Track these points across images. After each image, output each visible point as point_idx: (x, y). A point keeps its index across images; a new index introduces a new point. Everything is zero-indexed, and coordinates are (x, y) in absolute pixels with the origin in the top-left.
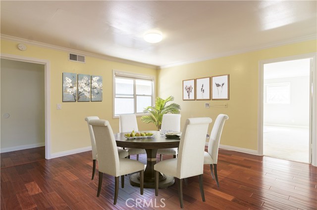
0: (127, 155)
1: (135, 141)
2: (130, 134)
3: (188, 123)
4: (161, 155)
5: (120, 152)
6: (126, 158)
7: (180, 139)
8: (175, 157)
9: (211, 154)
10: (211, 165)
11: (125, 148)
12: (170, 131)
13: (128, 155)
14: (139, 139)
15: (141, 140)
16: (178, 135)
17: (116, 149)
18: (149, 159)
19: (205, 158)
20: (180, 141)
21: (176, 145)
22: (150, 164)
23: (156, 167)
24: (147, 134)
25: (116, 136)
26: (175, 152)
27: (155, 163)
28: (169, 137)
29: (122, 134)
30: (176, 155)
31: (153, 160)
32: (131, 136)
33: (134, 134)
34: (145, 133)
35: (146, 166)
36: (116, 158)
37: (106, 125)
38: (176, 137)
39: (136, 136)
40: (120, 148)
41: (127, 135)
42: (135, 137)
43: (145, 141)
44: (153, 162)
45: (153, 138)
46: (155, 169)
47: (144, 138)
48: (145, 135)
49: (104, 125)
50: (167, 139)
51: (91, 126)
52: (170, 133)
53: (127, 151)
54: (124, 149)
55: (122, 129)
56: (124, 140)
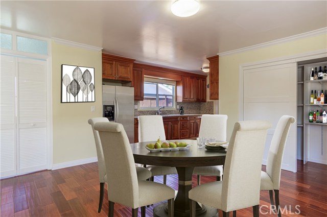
0: (149, 176)
1: (161, 155)
2: (154, 144)
3: (237, 128)
4: (198, 176)
5: (139, 172)
6: (148, 180)
7: (225, 152)
8: (218, 179)
9: (270, 174)
10: (271, 191)
11: (147, 166)
12: (211, 140)
13: (151, 176)
14: (166, 152)
15: (170, 153)
16: (223, 146)
17: (134, 166)
18: (182, 182)
19: (263, 180)
20: (227, 155)
21: (221, 161)
22: (183, 189)
23: (192, 195)
24: (178, 144)
25: (134, 148)
26: (219, 172)
27: (190, 187)
28: (210, 149)
29: (142, 144)
30: (221, 176)
31: (187, 183)
32: (156, 147)
33: (160, 145)
34: (176, 143)
35: (176, 192)
36: (133, 181)
37: (119, 131)
38: (221, 149)
39: (162, 147)
40: (139, 165)
41: (149, 146)
42: (162, 149)
43: (176, 155)
44: (188, 186)
45: (188, 151)
46: (190, 197)
47: (174, 151)
48: (175, 145)
49: (116, 130)
50: (207, 152)
51: (97, 132)
52: (212, 144)
53: (149, 169)
54: (145, 166)
55: (142, 137)
56: (145, 152)
